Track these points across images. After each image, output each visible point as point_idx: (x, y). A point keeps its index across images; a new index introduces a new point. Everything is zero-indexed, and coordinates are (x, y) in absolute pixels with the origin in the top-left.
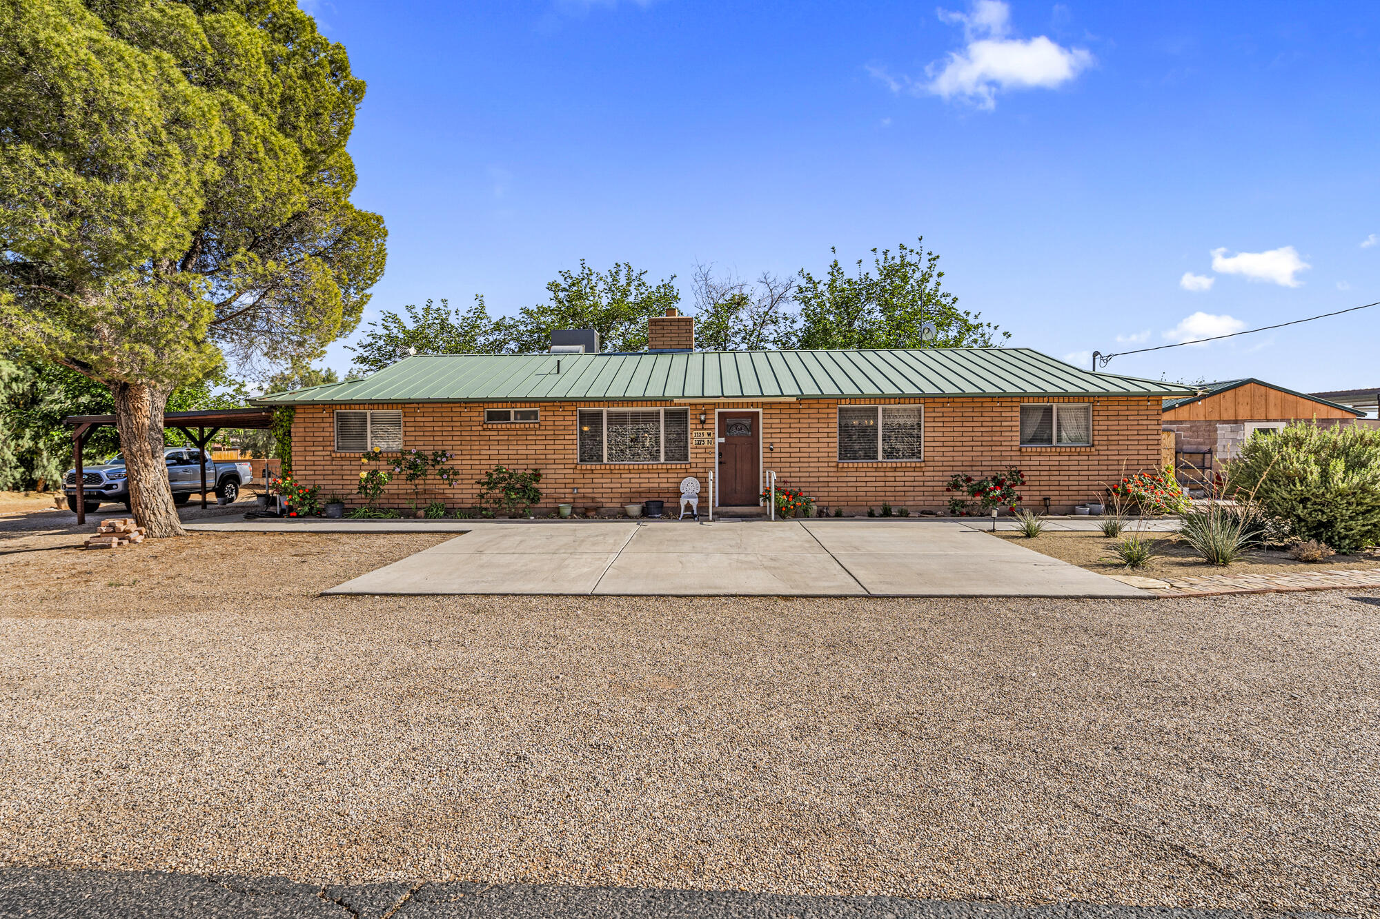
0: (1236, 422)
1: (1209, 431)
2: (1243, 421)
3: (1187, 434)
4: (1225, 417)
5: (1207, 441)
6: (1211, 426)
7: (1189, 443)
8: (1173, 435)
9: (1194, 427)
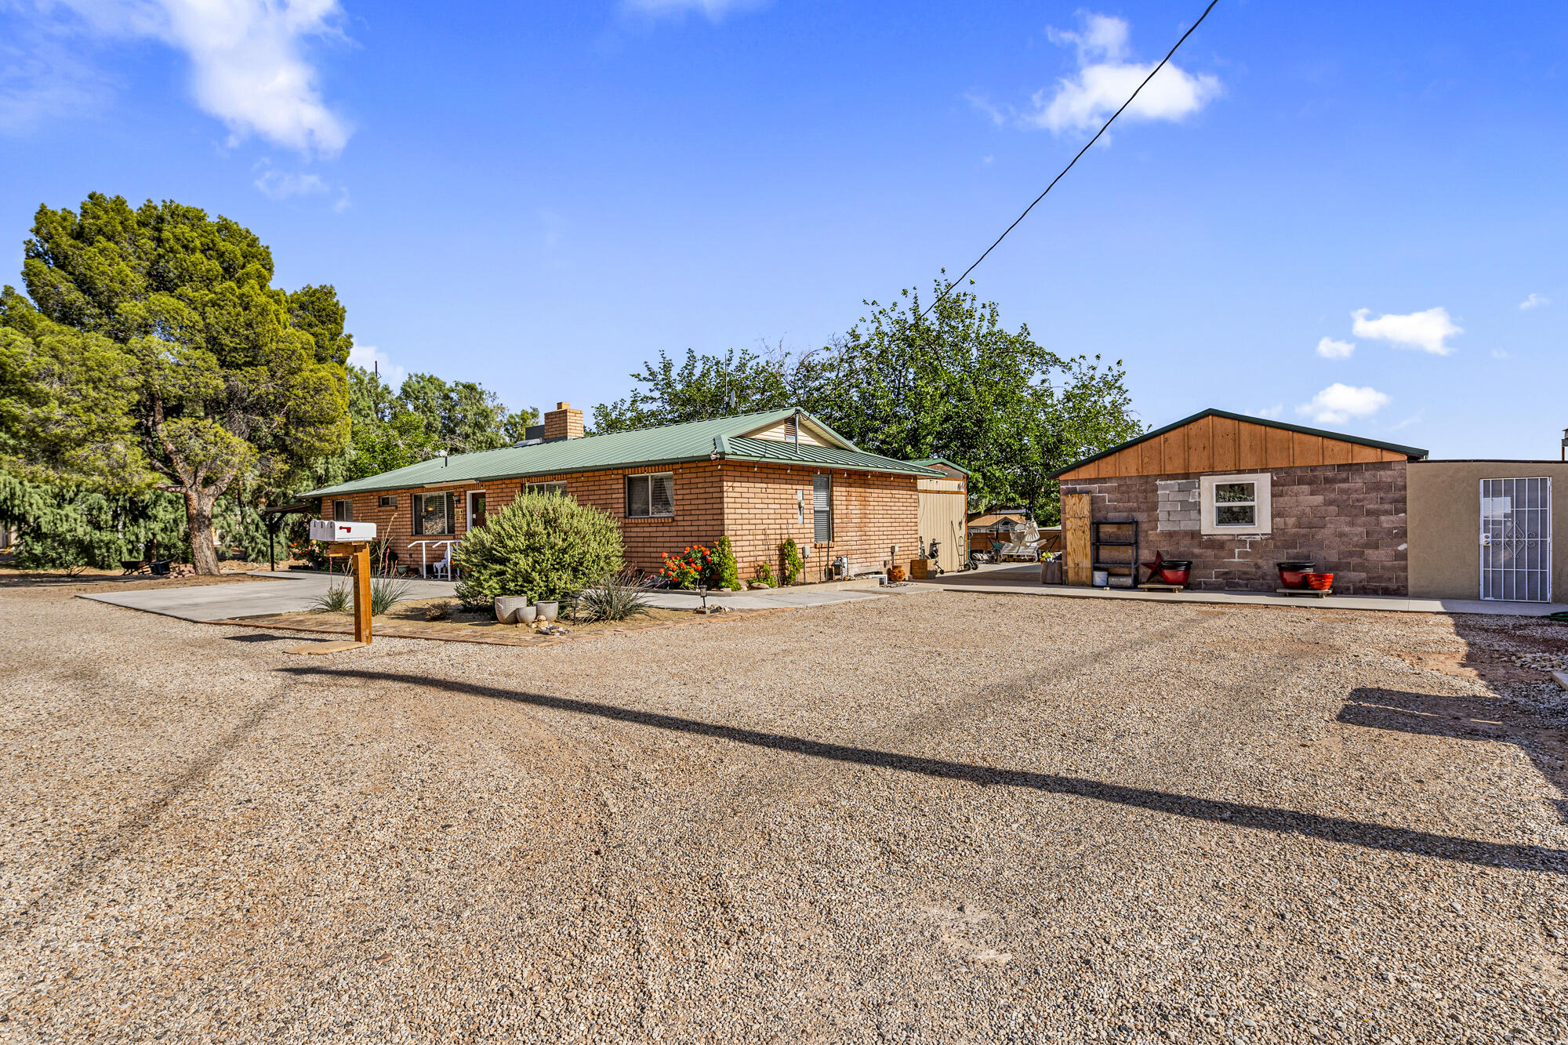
0: (1186, 476)
1: (1145, 491)
2: (1198, 475)
3: (1113, 496)
4: (1169, 470)
5: (1143, 506)
6: (1147, 484)
7: (1116, 509)
8: (1086, 499)
9: (1124, 486)
